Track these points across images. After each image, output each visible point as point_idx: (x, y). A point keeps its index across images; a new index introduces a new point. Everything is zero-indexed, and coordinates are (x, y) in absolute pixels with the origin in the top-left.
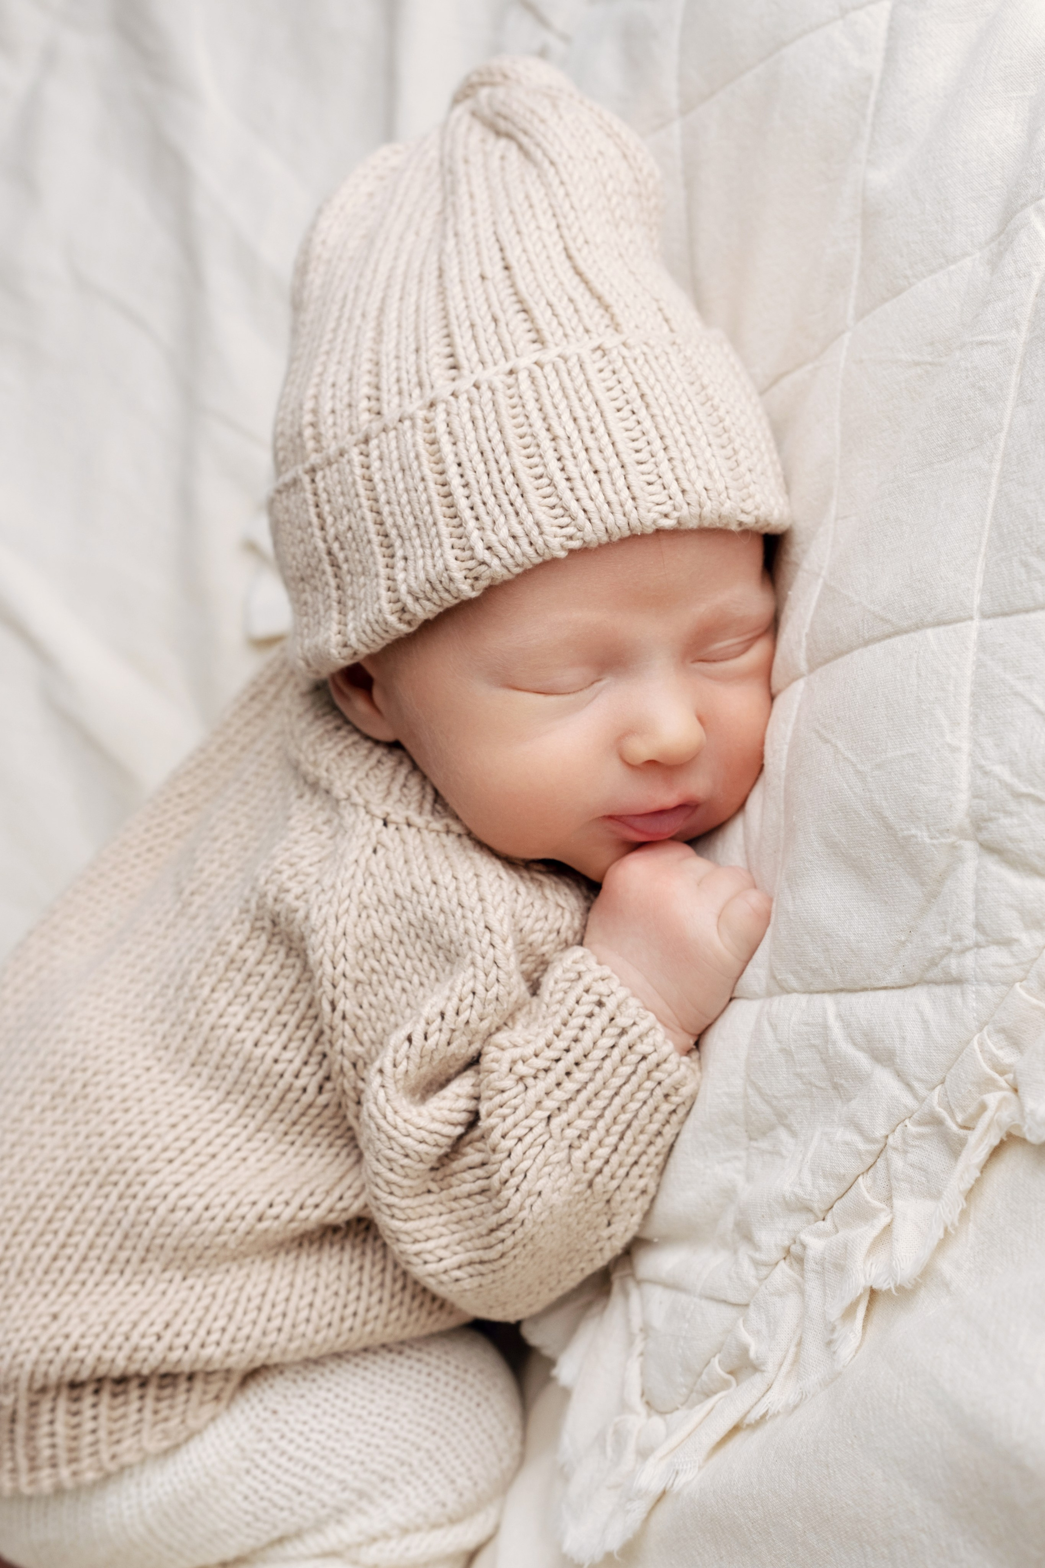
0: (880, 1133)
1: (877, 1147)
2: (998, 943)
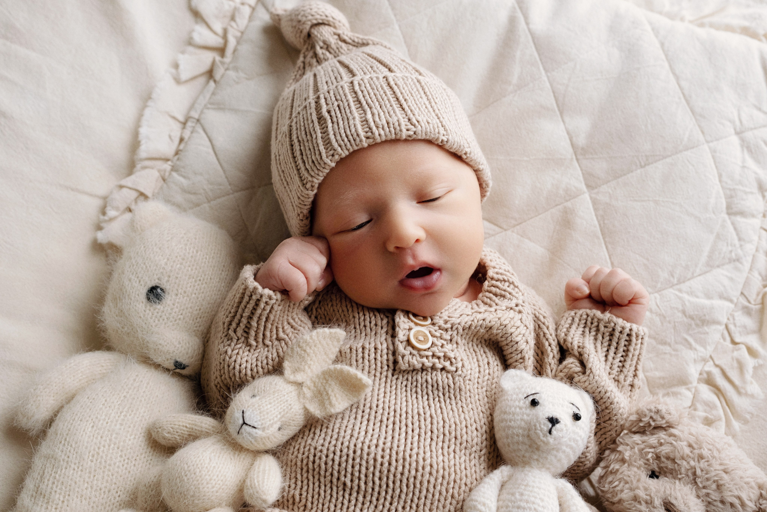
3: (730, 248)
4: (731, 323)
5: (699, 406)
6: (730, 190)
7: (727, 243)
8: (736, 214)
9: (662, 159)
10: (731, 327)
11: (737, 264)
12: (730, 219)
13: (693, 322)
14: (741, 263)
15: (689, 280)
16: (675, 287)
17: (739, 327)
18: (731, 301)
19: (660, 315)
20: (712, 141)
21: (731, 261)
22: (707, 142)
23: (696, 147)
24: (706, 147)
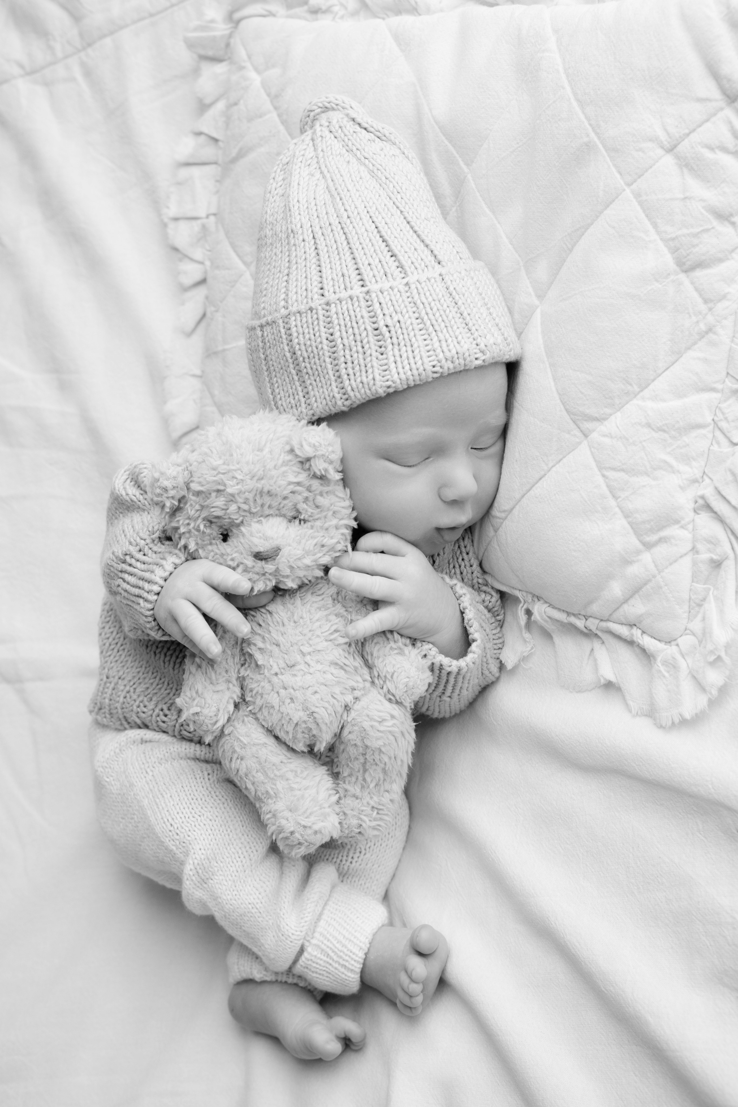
0: (709, 419)
1: (711, 427)
2: (720, 300)
3: (694, 319)
4: (721, 420)
5: (699, 546)
6: (673, 239)
7: (688, 313)
8: (693, 268)
9: (585, 231)
10: (723, 425)
11: (711, 335)
12: (688, 277)
13: (666, 435)
14: (715, 333)
15: (653, 380)
16: (638, 397)
17: (733, 421)
18: (714, 390)
19: (621, 438)
20: (635, 181)
21: (702, 335)
22: (629, 185)
23: (617, 197)
24: (628, 191)
